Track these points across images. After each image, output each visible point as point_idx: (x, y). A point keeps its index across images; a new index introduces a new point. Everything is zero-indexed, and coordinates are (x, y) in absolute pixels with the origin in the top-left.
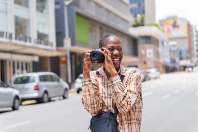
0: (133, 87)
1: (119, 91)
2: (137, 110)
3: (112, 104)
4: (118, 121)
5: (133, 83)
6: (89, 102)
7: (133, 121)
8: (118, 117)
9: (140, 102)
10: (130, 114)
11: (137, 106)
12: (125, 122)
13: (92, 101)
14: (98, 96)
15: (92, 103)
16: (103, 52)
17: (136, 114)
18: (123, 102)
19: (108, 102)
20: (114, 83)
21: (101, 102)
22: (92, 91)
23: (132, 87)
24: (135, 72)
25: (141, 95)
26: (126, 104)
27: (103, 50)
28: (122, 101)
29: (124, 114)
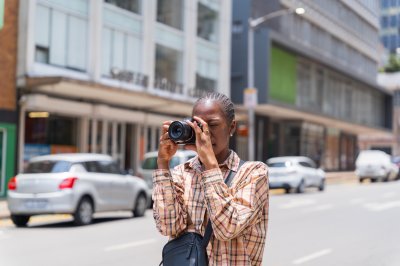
0: (249, 193)
1: (215, 196)
2: (253, 239)
3: (202, 219)
4: (209, 253)
5: (249, 186)
6: (162, 213)
7: (241, 258)
8: (210, 244)
9: (262, 225)
10: (237, 244)
11: (254, 230)
12: (224, 256)
13: (168, 213)
14: (182, 204)
15: (168, 216)
16: (193, 125)
17: (251, 246)
18: (221, 219)
19: (197, 217)
20: (208, 180)
21: (185, 216)
22: (169, 194)
23: (246, 194)
24: (257, 167)
25: (264, 214)
26: (226, 222)
27: (193, 120)
28: (220, 215)
29: (225, 243)
